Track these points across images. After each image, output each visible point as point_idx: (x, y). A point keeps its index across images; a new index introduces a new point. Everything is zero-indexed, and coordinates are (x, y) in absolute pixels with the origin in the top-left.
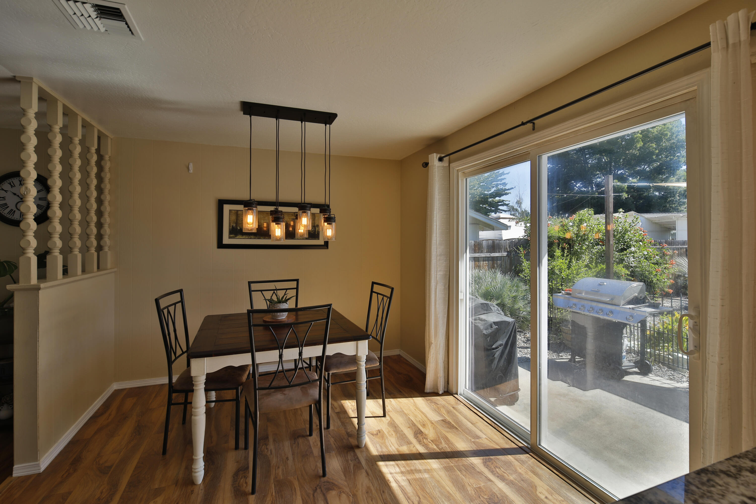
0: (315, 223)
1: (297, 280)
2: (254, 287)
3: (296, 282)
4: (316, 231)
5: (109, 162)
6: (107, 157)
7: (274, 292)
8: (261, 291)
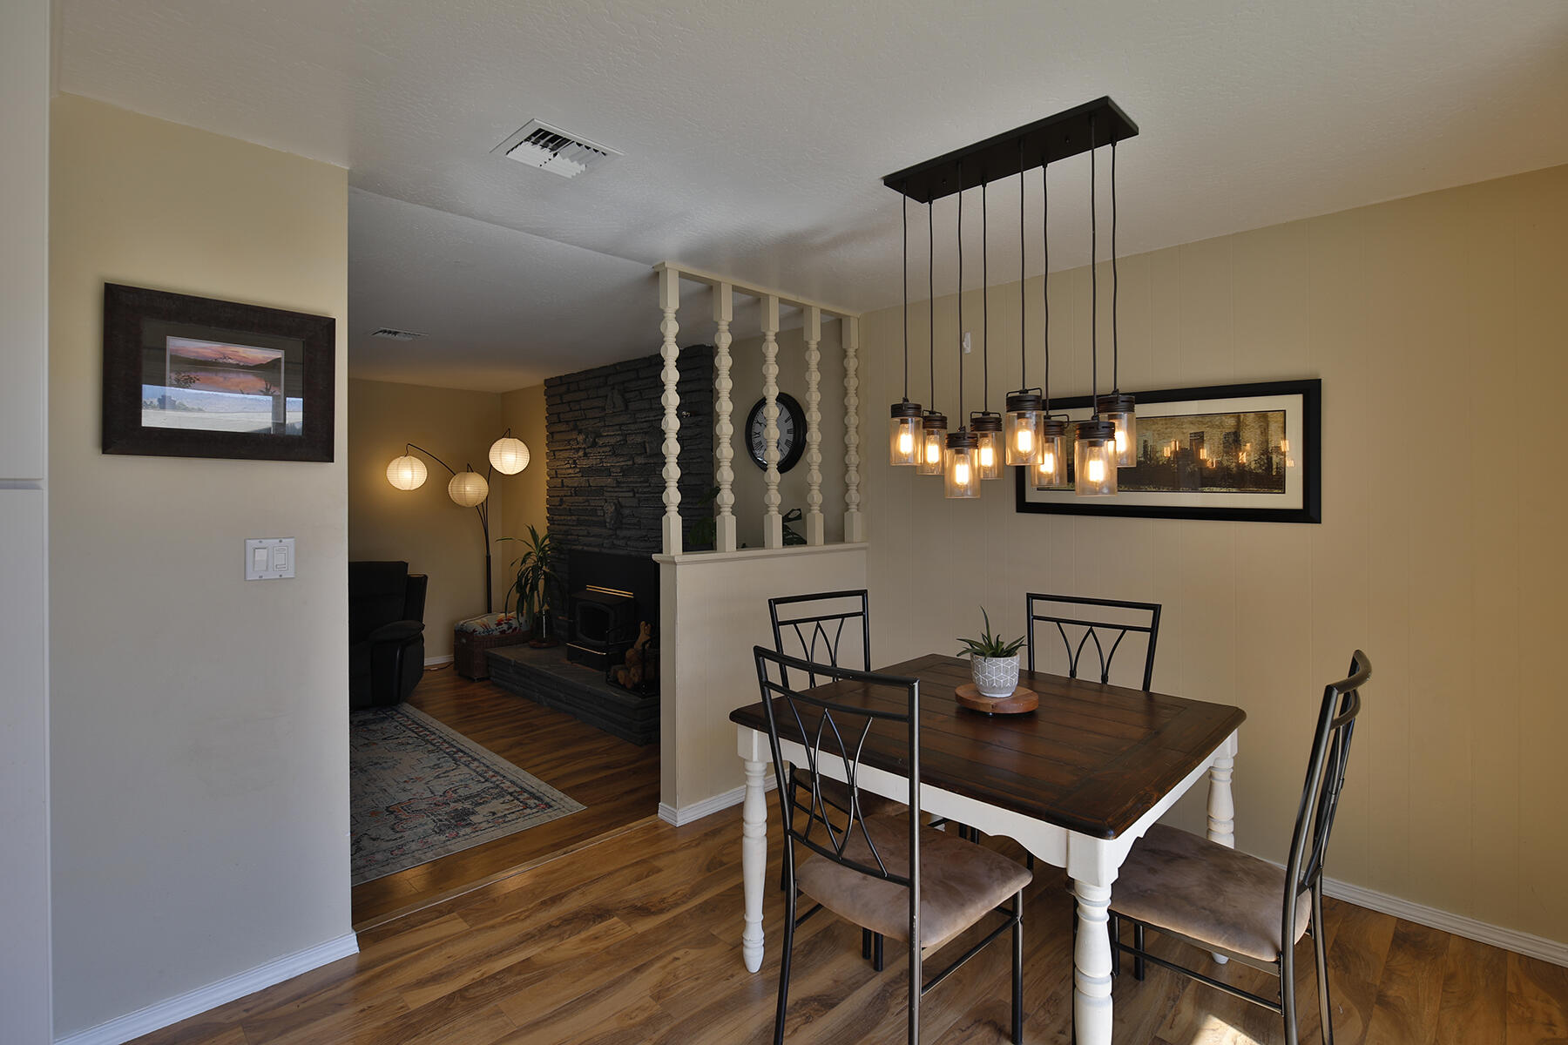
0: (1267, 442)
1: (1156, 609)
2: (1040, 607)
3: (1152, 611)
4: (1274, 467)
5: (856, 360)
6: (851, 353)
7: (1091, 630)
8: (1058, 621)
